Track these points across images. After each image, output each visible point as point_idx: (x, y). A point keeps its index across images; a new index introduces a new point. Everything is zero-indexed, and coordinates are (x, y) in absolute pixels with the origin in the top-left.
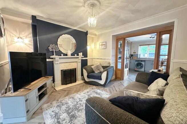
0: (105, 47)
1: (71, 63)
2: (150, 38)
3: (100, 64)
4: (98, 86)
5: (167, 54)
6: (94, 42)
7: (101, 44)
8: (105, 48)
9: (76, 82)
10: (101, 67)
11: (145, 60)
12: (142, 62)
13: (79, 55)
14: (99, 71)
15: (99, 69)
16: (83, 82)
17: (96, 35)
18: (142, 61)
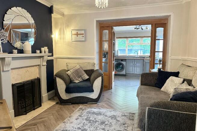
0: (84, 38)
1: (28, 68)
2: (135, 28)
3: (81, 67)
4: (86, 103)
5: (162, 51)
6: (60, 27)
7: (74, 32)
8: (84, 40)
9: (41, 106)
10: (84, 72)
11: (126, 59)
12: (122, 62)
13: (43, 52)
14: (80, 80)
15: (81, 76)
16: (55, 103)
17: (63, 15)
18: (122, 60)
